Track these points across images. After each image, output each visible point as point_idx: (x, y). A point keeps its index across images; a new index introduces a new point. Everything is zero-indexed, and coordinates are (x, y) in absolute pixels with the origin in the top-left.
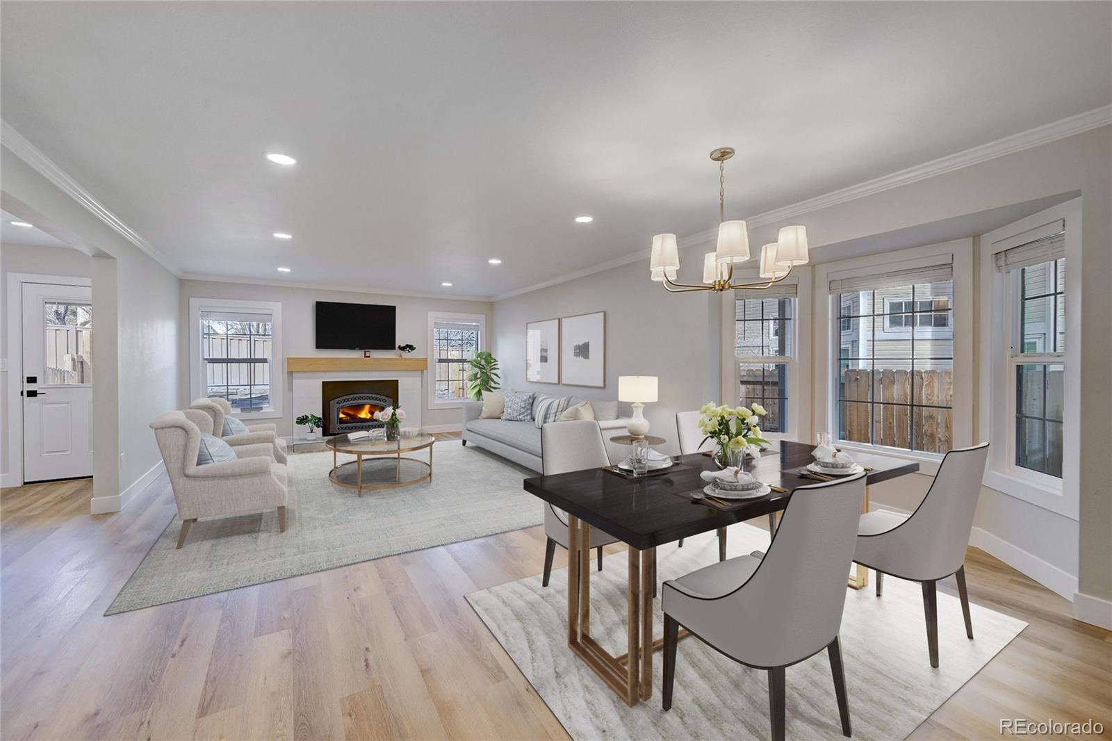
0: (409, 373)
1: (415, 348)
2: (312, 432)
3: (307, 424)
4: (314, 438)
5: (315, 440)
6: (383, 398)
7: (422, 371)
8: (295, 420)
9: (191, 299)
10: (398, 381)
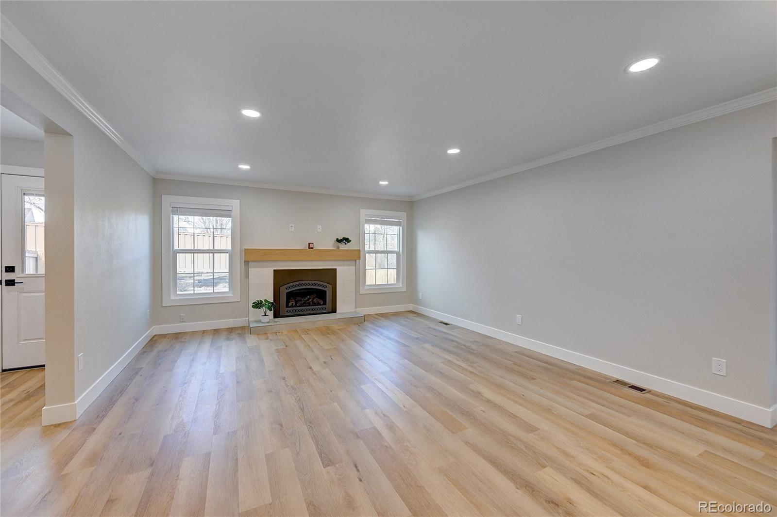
0: (346, 263)
1: (350, 241)
2: (265, 315)
3: (262, 309)
4: (268, 321)
5: (268, 322)
6: (324, 284)
7: (356, 260)
8: (251, 305)
9: (162, 196)
10: (336, 269)
